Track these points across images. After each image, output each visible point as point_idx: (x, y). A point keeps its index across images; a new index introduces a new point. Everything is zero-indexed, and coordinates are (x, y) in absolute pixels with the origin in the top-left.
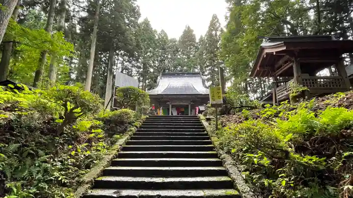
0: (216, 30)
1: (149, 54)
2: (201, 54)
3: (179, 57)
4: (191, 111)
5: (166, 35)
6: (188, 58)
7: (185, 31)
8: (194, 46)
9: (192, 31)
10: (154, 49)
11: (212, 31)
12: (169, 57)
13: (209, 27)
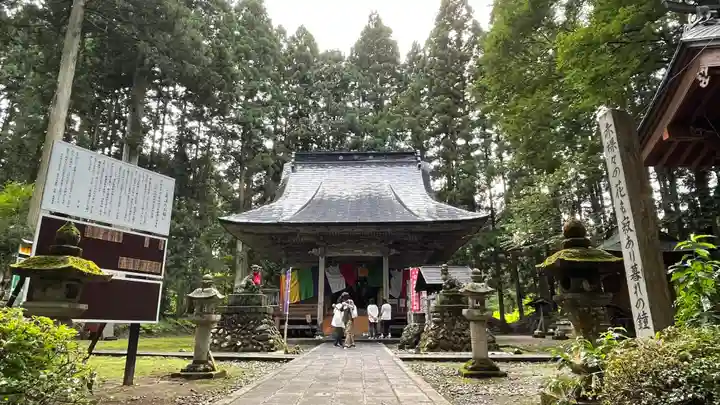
0: (460, 27)
1: (260, 95)
2: (415, 98)
3: (349, 105)
4: (390, 276)
5: (310, 40)
6: (378, 107)
7: (368, 29)
8: (394, 75)
9: (389, 31)
10: (277, 81)
11: (448, 29)
12: (321, 104)
13: (439, 19)
